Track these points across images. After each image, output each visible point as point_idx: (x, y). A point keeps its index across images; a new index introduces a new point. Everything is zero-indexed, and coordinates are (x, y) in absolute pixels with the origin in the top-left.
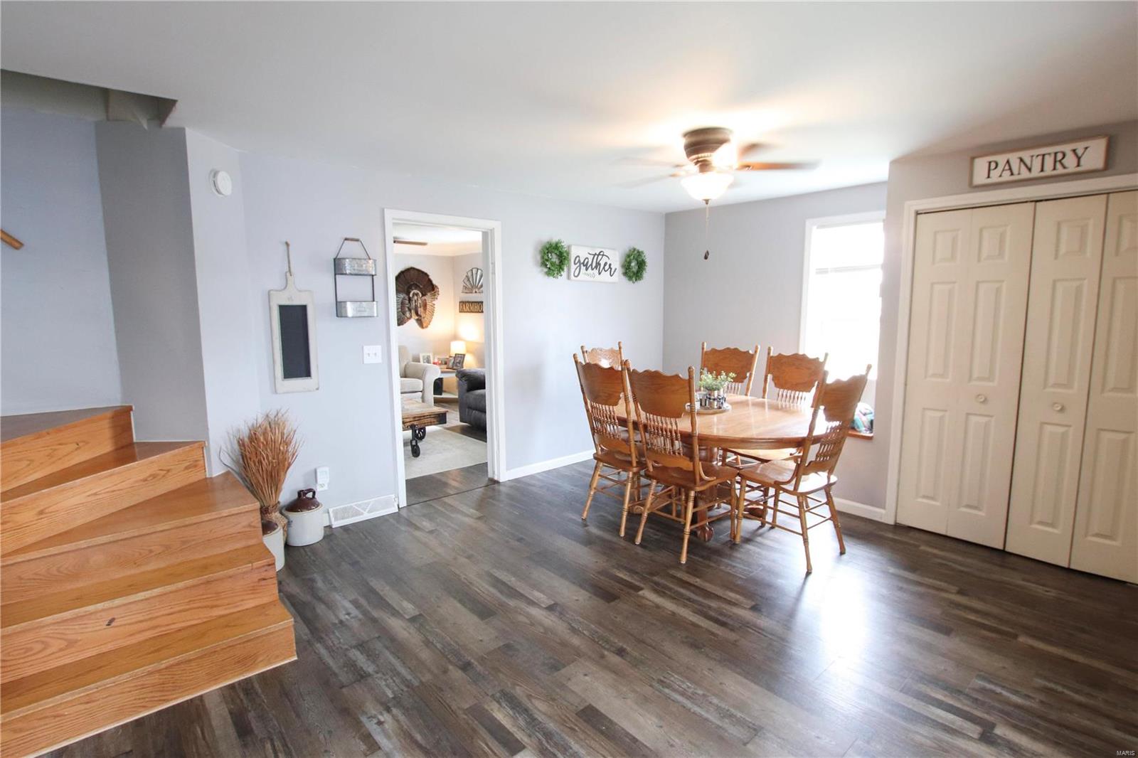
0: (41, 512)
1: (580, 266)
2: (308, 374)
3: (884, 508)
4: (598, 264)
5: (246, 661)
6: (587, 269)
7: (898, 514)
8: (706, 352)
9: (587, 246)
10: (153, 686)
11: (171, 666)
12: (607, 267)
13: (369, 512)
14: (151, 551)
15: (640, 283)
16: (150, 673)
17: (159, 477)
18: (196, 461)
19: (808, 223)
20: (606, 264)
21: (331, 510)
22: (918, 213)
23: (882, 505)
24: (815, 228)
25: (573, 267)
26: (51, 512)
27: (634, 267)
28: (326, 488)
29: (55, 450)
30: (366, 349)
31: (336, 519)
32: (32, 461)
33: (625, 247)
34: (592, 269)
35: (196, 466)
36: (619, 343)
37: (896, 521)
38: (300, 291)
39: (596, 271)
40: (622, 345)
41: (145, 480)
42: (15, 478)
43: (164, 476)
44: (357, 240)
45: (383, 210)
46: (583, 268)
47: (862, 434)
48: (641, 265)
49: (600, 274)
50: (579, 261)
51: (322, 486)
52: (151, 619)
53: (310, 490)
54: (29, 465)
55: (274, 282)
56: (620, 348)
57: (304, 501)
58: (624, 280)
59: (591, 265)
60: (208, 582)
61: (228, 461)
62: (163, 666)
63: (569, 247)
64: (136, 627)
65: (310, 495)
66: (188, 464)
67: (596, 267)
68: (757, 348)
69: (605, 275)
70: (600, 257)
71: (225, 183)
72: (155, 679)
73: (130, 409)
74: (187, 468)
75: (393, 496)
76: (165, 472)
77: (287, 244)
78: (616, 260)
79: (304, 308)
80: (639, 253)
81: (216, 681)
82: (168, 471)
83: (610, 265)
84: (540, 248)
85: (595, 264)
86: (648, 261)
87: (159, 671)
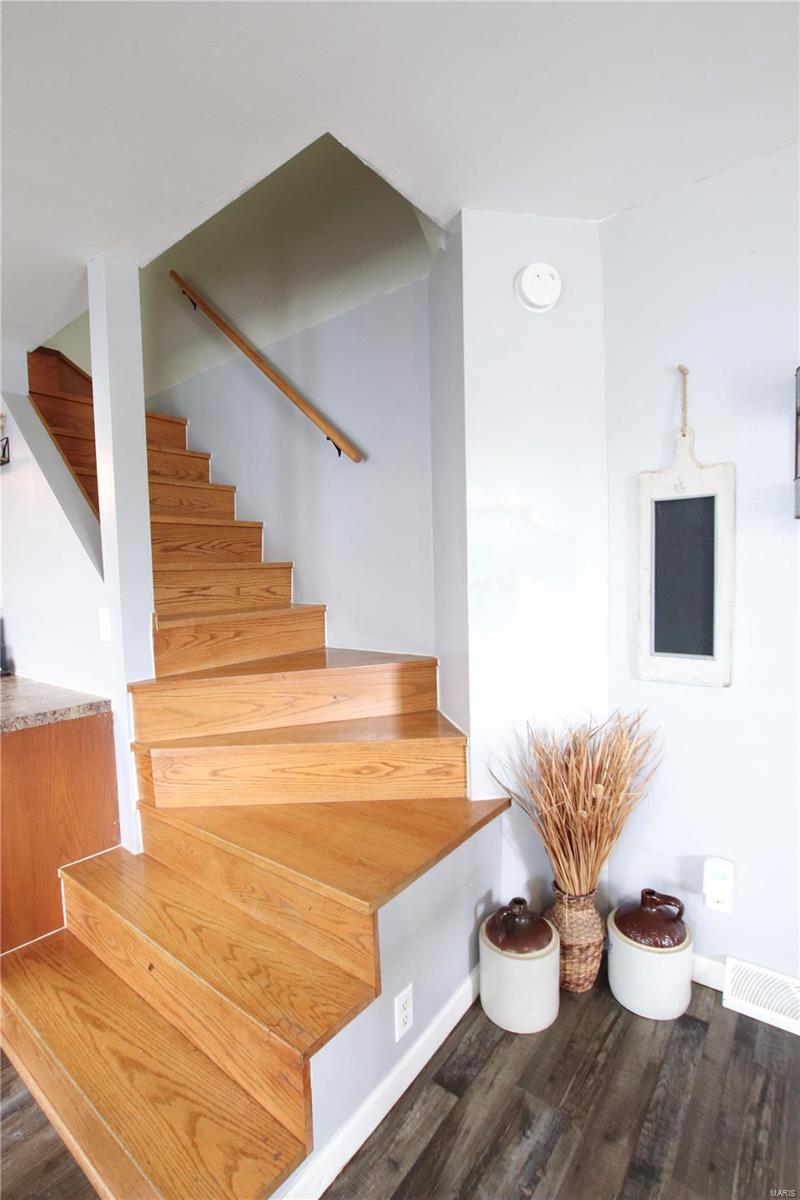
0: (215, 773)
17: (379, 774)
18: (451, 766)
26: (227, 777)
29: (297, 699)
32: (262, 706)
41: (358, 772)
42: (235, 722)
43: (388, 774)
54: (256, 710)
66: (436, 766)
74: (429, 772)
76: (392, 769)
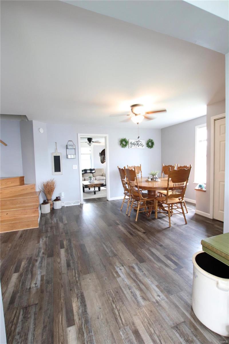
1: (132, 145)
2: (60, 171)
3: (209, 213)
4: (138, 144)
5: (28, 226)
6: (134, 145)
7: (214, 216)
8: (164, 167)
9: (135, 139)
10: (10, 226)
11: (14, 223)
12: (141, 145)
13: (74, 204)
14: (18, 203)
15: (152, 149)
16: (10, 224)
19: (196, 127)
20: (140, 144)
21: (65, 202)
22: (215, 120)
23: (208, 212)
24: (198, 128)
25: (130, 145)
27: (150, 144)
28: (64, 197)
30: (74, 166)
31: (65, 205)
33: (147, 139)
34: (136, 145)
35: (33, 189)
36: (140, 165)
37: (213, 218)
38: (58, 153)
39: (137, 146)
40: (141, 165)
44: (71, 141)
45: (78, 134)
46: (133, 145)
47: (203, 190)
48: (153, 144)
49: (138, 146)
50: (132, 143)
51: (63, 196)
52: (14, 215)
53: (59, 197)
55: (53, 151)
56: (141, 166)
57: (57, 199)
58: (147, 148)
59: (136, 144)
60: (25, 209)
61: (40, 188)
62: (12, 223)
63: (129, 140)
64: (11, 216)
65: (59, 198)
67: (137, 145)
68: (175, 165)
69: (140, 147)
70: (138, 142)
71: (42, 131)
72: (11, 225)
73: (24, 177)
75: (79, 201)
77: (56, 143)
78: (144, 143)
79: (59, 156)
80: (152, 140)
81: (22, 228)
82: (27, 189)
83: (142, 144)
84: (120, 140)
85: (137, 144)
86: (154, 143)
87: (12, 224)
